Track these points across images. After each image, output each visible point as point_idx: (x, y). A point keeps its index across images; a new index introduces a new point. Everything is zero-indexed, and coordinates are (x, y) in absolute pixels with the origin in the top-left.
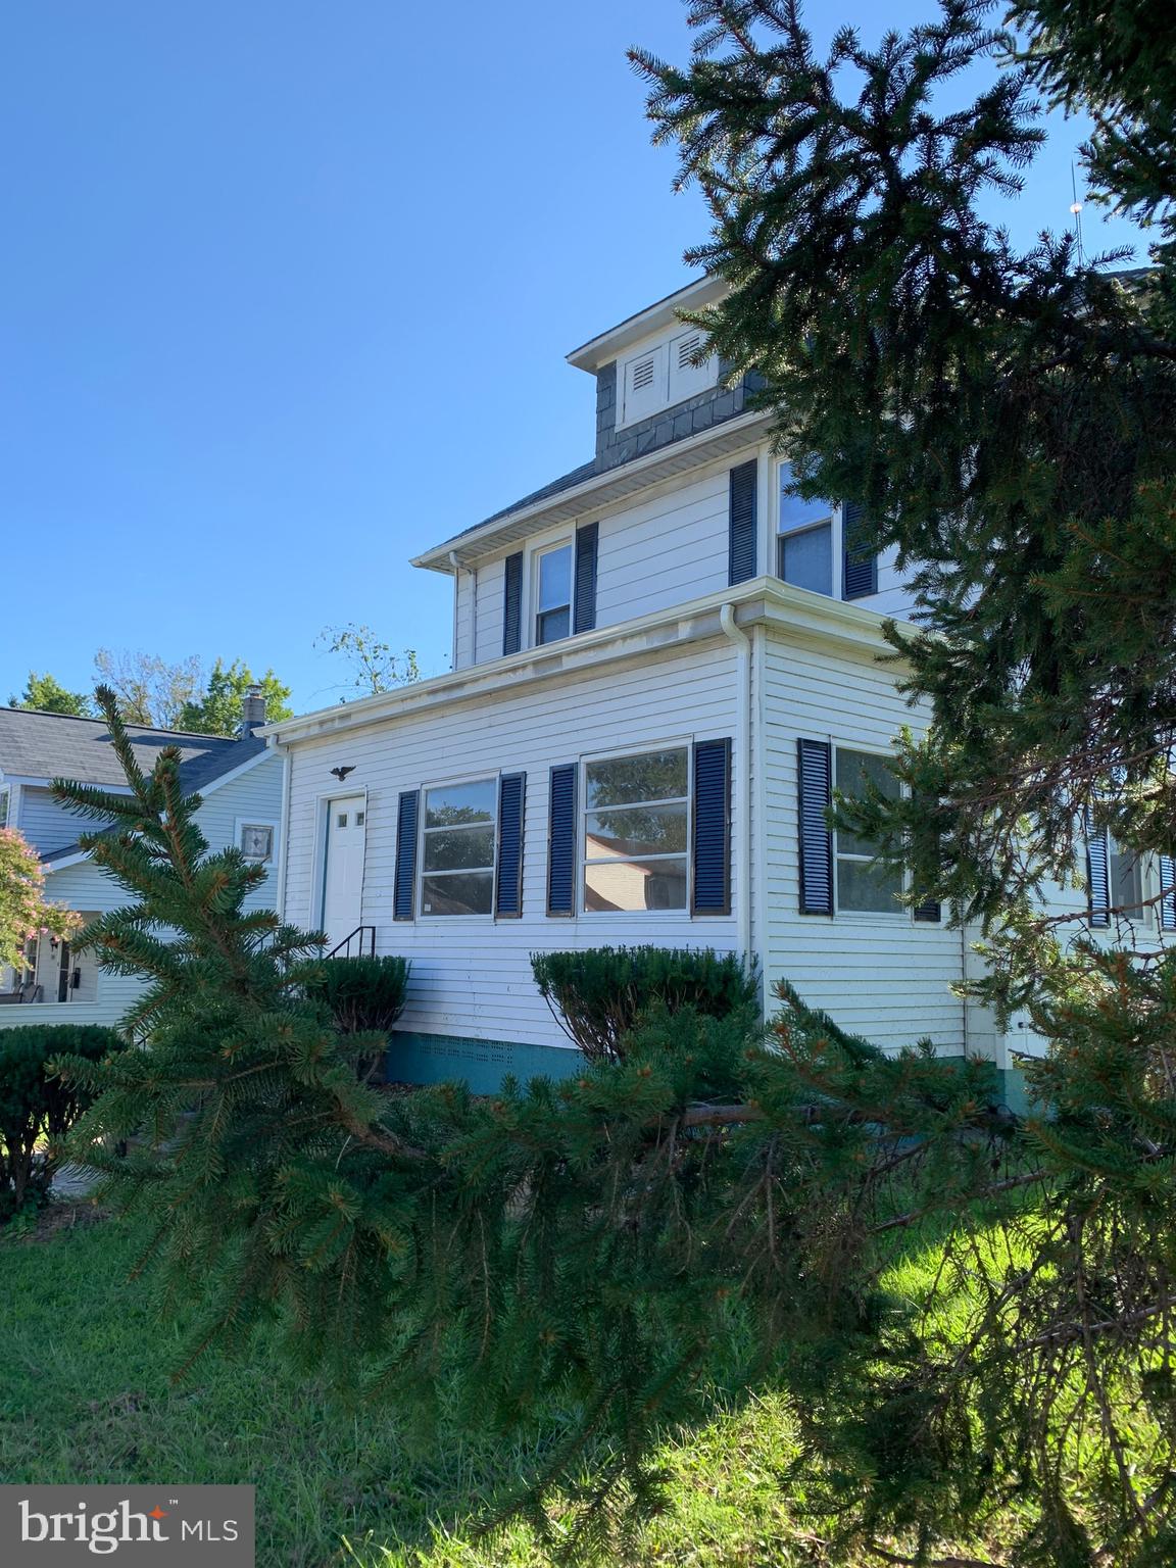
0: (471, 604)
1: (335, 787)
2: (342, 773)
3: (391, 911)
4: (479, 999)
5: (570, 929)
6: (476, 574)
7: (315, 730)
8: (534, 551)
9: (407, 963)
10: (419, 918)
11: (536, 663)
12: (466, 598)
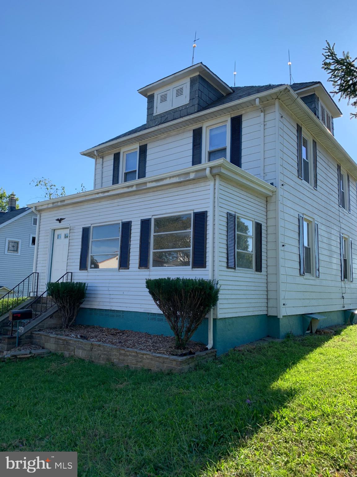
0: (101, 168)
1: (58, 225)
2: (60, 220)
3: (78, 267)
4: (112, 297)
5: (147, 273)
6: (103, 159)
7: (51, 205)
8: (124, 152)
9: (86, 285)
10: (89, 269)
11: (137, 185)
12: (99, 166)
